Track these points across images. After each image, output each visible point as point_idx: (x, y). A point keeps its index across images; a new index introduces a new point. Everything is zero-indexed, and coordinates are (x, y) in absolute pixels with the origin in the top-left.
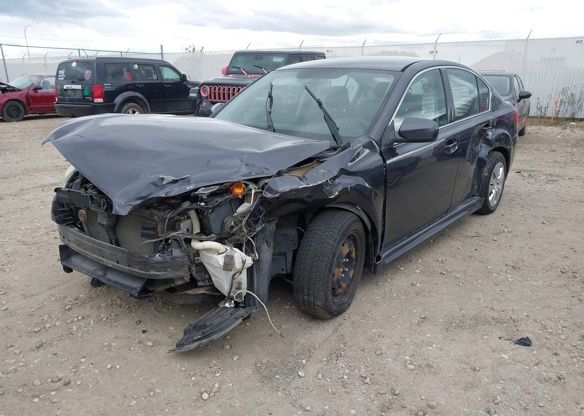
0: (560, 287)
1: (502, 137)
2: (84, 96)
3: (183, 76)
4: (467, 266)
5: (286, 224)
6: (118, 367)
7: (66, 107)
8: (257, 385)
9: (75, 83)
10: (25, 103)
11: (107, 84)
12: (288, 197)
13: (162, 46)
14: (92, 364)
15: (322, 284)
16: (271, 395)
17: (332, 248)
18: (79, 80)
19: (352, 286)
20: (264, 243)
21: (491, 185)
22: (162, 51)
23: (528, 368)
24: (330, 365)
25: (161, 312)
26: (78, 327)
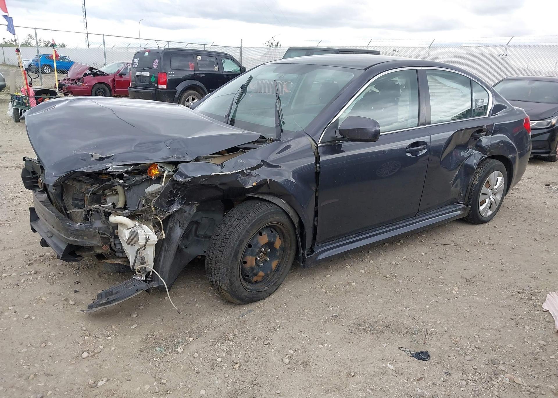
0: (504, 307)
1: (501, 145)
2: (151, 82)
3: (243, 69)
4: (419, 273)
5: (213, 209)
6: (33, 318)
7: (136, 92)
8: (135, 352)
9: (145, 70)
10: (111, 87)
11: (171, 73)
12: (200, 182)
13: (242, 40)
14: (15, 312)
15: (225, 269)
16: (142, 363)
17: (239, 236)
18: (148, 68)
19: (276, 276)
20: (177, 224)
21: (482, 194)
22: (241, 44)
23: (406, 381)
24: (213, 347)
25: (103, 276)
26: (26, 280)
